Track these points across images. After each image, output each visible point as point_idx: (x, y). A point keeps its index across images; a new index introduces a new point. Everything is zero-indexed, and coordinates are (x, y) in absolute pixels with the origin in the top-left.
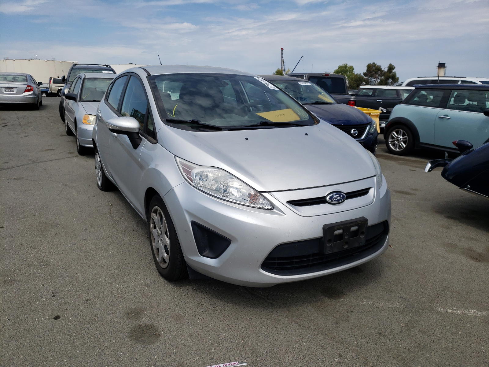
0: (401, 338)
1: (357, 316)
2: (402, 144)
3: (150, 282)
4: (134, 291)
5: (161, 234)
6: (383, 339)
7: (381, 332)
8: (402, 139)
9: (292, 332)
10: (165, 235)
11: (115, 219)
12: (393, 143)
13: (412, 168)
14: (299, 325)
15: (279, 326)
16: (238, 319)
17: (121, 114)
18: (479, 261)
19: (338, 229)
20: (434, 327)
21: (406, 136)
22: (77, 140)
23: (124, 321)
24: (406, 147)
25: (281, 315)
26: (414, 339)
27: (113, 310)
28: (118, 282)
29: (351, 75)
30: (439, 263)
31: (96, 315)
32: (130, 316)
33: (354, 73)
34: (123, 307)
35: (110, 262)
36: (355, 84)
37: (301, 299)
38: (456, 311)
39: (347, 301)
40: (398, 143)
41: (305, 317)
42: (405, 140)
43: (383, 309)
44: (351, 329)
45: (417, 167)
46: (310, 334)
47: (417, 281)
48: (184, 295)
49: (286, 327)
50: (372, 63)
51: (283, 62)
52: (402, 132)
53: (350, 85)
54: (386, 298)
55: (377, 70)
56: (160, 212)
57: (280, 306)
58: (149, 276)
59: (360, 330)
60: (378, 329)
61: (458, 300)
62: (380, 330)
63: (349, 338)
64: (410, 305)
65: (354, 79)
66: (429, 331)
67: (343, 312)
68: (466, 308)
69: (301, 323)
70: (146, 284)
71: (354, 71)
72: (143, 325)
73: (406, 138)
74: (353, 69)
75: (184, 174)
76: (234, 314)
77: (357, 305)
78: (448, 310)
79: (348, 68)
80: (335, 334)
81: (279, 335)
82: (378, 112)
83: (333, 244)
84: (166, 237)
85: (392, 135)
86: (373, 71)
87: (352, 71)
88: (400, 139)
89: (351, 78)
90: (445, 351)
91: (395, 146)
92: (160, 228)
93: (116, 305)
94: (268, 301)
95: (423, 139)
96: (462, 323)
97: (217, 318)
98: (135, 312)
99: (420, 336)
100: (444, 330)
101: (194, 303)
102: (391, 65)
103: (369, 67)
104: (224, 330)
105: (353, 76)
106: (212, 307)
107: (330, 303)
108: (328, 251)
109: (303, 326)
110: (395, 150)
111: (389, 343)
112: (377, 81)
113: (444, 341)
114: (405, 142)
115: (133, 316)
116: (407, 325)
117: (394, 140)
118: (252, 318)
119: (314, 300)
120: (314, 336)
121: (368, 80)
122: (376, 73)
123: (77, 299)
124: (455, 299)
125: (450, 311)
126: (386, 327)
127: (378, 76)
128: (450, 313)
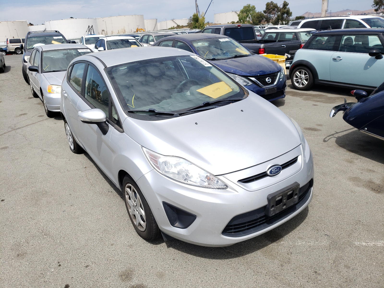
0: (332, 275)
1: (295, 257)
2: (304, 82)
3: (132, 242)
4: (122, 253)
5: (136, 206)
6: (319, 278)
7: (316, 271)
8: (304, 78)
9: (249, 279)
10: (141, 208)
11: (91, 181)
12: (297, 81)
13: (315, 104)
14: (254, 272)
15: (238, 273)
16: (206, 271)
17: (85, 98)
18: (379, 192)
19: (278, 197)
20: (355, 261)
21: (307, 75)
22: (45, 105)
23: (120, 283)
24: (308, 84)
25: (239, 263)
26: (342, 274)
27: (109, 274)
28: (107, 245)
29: (253, 13)
30: (349, 198)
31: (97, 281)
32: (123, 277)
33: (256, 12)
34: (116, 270)
35: (97, 226)
36: (257, 21)
37: (251, 246)
38: (368, 244)
39: (286, 243)
40: (301, 81)
41: (257, 263)
42: (307, 78)
43: (314, 248)
44: (293, 270)
45: (318, 101)
46: (263, 278)
47: (335, 218)
48: (161, 252)
49: (244, 274)
50: (270, 2)
51: (197, 6)
52: (304, 72)
53: (253, 22)
54: (315, 237)
55: (274, 8)
56: (134, 190)
57: (236, 254)
58: (130, 237)
59: (300, 270)
60: (313, 268)
61: (369, 232)
62: (315, 269)
63: (293, 280)
64: (334, 242)
65: (256, 17)
66: (352, 266)
67: (285, 255)
68: (376, 240)
69: (255, 269)
70: (130, 245)
71: (256, 9)
72: (135, 286)
73: (307, 77)
74: (255, 8)
75: (151, 162)
76: (203, 266)
77: (294, 246)
78: (363, 243)
79: (251, 7)
80: (283, 277)
81: (240, 283)
82: (284, 57)
83: (275, 208)
84: (141, 210)
85: (296, 75)
86: (272, 8)
87: (254, 10)
88: (303, 78)
89: (254, 16)
90: (366, 283)
91: (299, 83)
92: (135, 201)
93: (111, 268)
94: (226, 250)
95: (321, 77)
96: (374, 254)
97: (191, 272)
98: (126, 273)
99: (346, 271)
100: (363, 263)
101: (170, 259)
102: (285, 2)
103: (268, 5)
104: (198, 283)
105: (256, 14)
106: (184, 261)
107: (274, 247)
108: (272, 214)
109: (257, 272)
110: (299, 86)
111: (324, 281)
112: (275, 17)
113: (364, 274)
114: (306, 80)
115: (126, 277)
116: (334, 262)
117: (297, 78)
118: (217, 268)
119: (261, 245)
120: (267, 281)
121: (267, 16)
122: (274, 10)
123: (79, 267)
124: (366, 232)
125: (364, 244)
126: (319, 265)
127: (275, 12)
128: (364, 246)
